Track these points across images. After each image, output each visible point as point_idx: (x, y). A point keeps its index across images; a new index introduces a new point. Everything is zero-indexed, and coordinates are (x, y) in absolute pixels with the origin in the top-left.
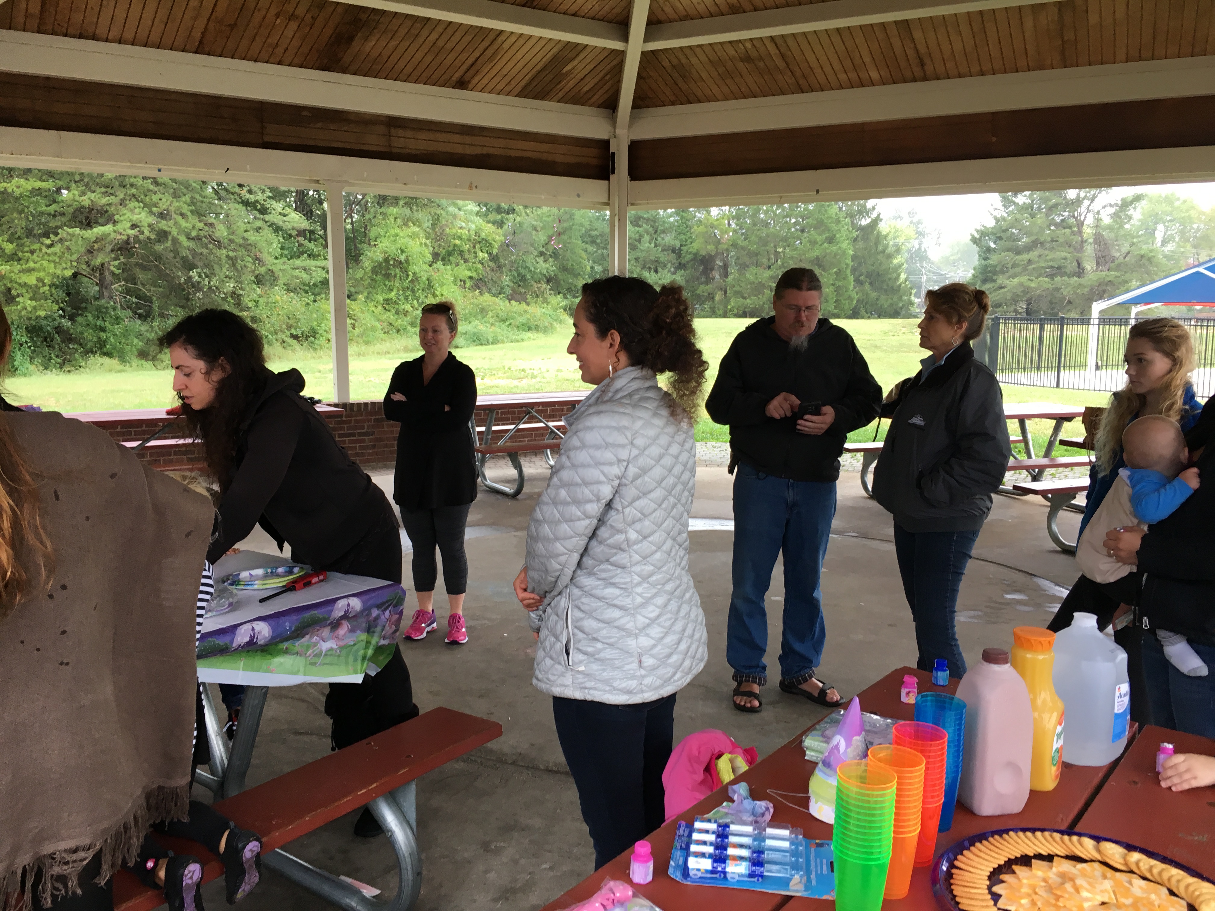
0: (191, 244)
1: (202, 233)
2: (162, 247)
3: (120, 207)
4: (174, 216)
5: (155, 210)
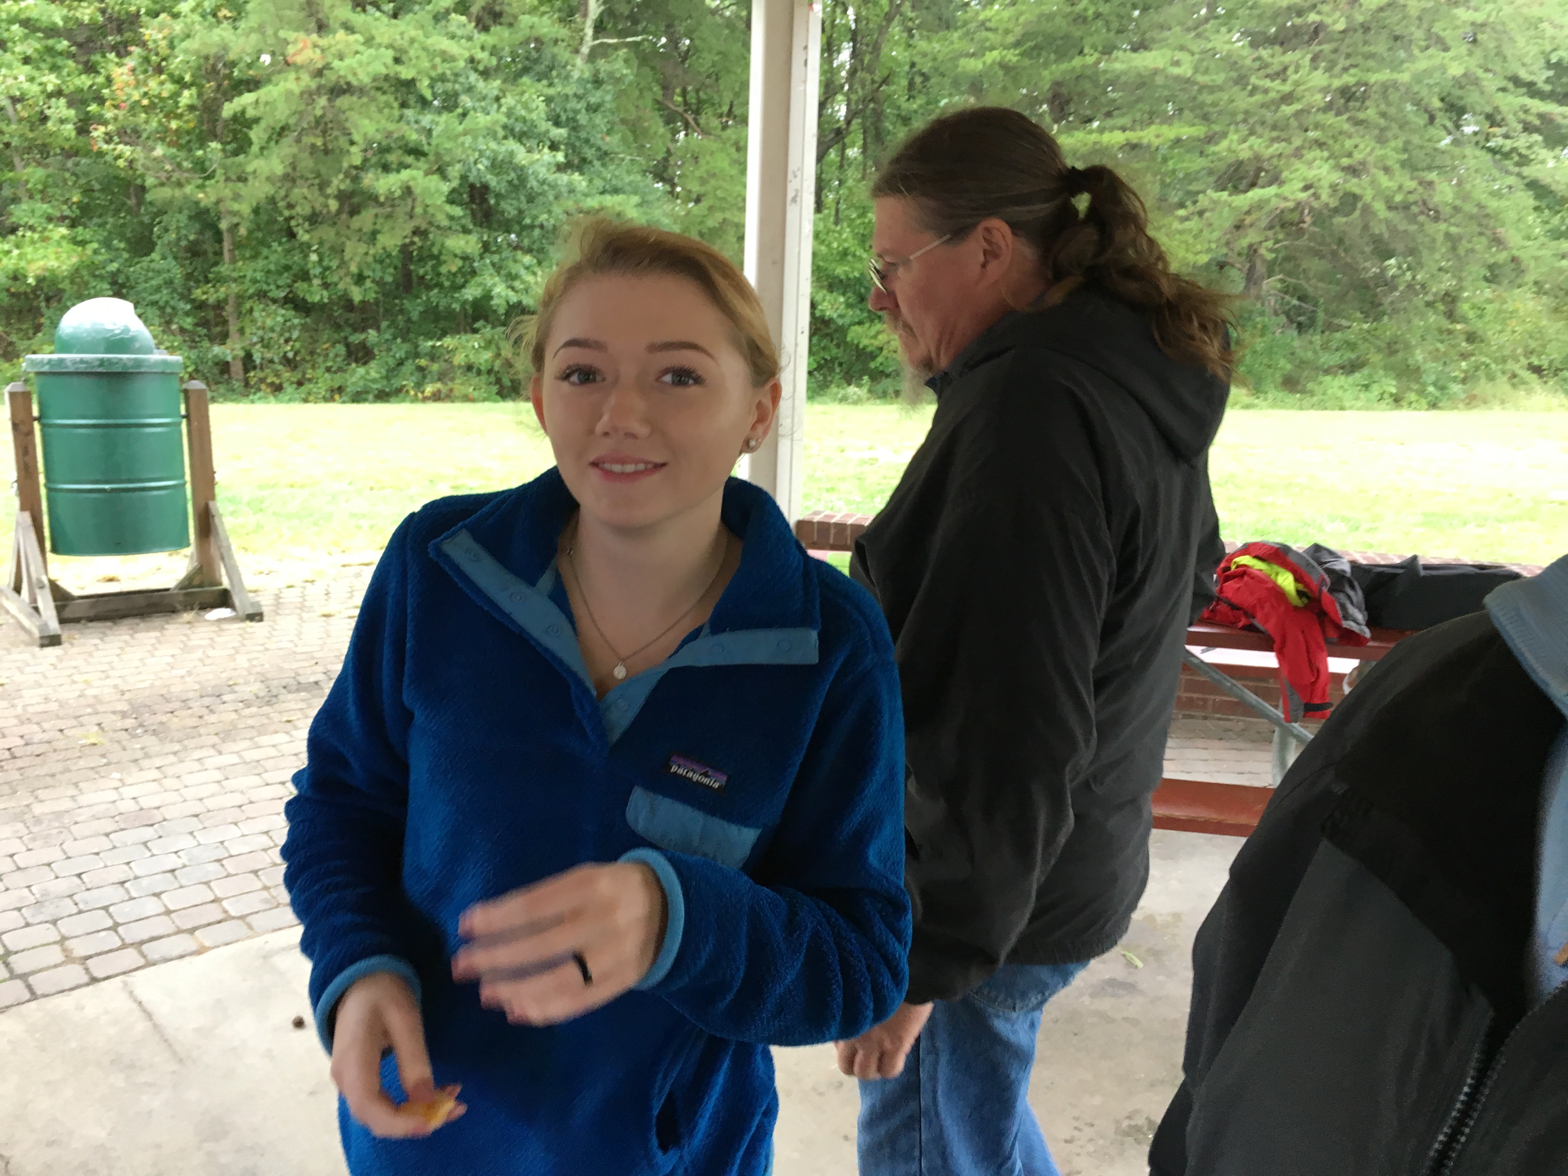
0: (1391, 216)
1: (1412, 198)
2: (1344, 220)
3: (1293, 159)
4: (1374, 171)
5: (1345, 162)
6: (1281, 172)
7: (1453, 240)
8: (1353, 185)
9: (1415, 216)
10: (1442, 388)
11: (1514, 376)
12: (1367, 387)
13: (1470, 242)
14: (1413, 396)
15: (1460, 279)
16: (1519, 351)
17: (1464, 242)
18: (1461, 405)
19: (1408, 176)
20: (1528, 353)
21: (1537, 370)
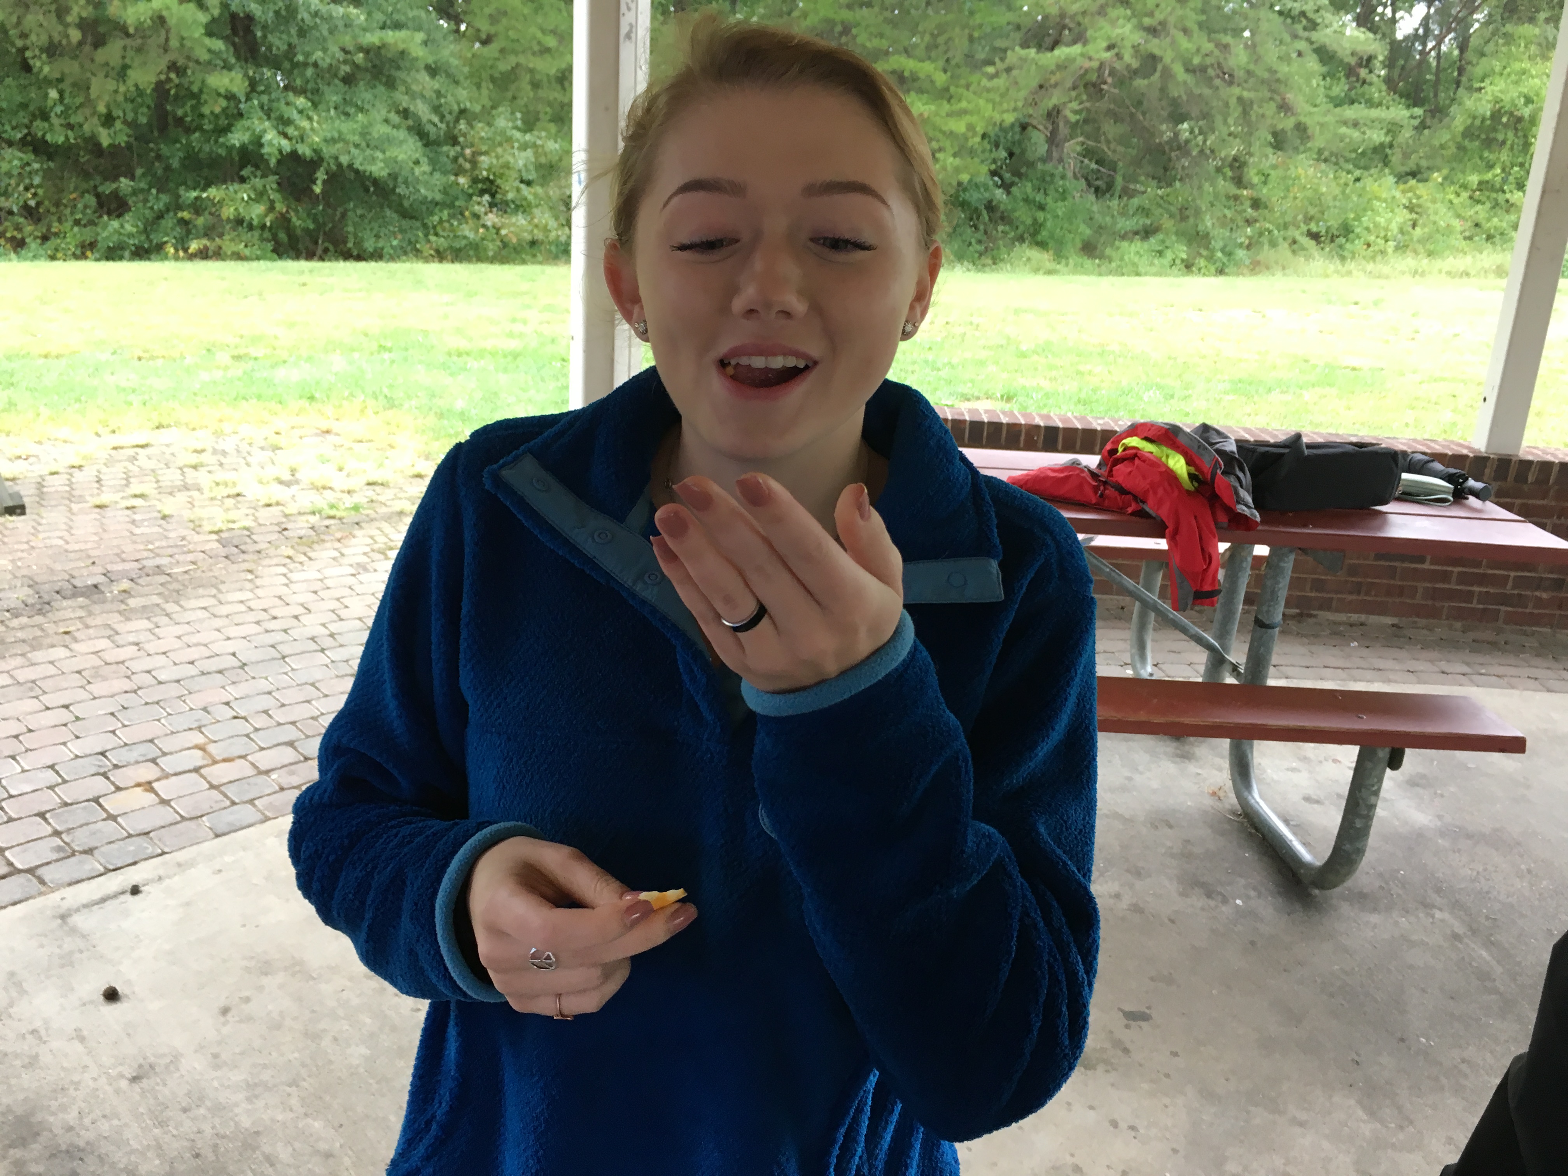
0: (1189, 78)
1: (1209, 61)
2: (1146, 82)
3: (1097, 17)
4: (1173, 31)
5: (1147, 21)
6: (1086, 30)
7: (1245, 106)
8: (1155, 46)
9: (1211, 79)
10: (1229, 254)
11: (1294, 242)
12: (1160, 253)
13: (1260, 107)
14: (1202, 262)
15: (1250, 145)
16: (1300, 217)
17: (1255, 107)
18: (1245, 271)
19: (1206, 38)
20: (1308, 219)
21: (1315, 236)
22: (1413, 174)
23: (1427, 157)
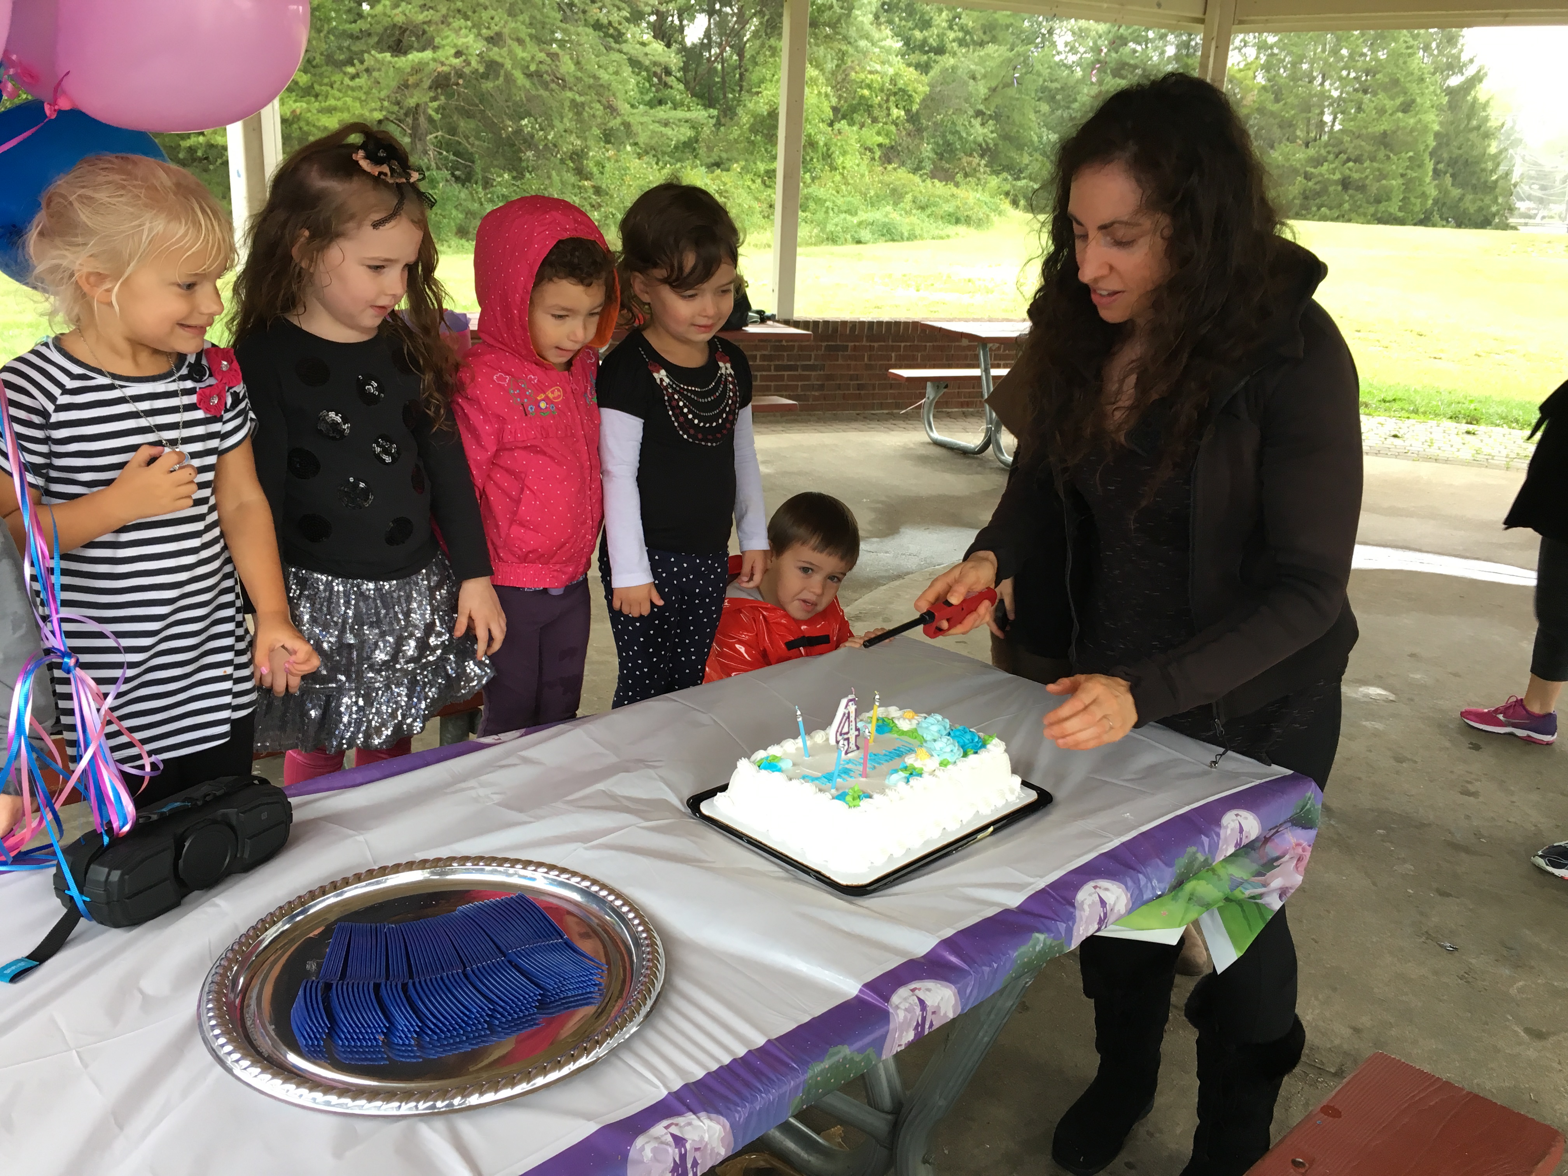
0: (527, 84)
1: (543, 68)
2: (491, 84)
3: (441, 26)
4: (509, 41)
5: (485, 32)
6: (433, 39)
7: (577, 108)
8: (495, 53)
9: (547, 83)
15: (586, 139)
17: (587, 108)
19: (537, 49)
22: (718, 165)
23: (726, 151)
